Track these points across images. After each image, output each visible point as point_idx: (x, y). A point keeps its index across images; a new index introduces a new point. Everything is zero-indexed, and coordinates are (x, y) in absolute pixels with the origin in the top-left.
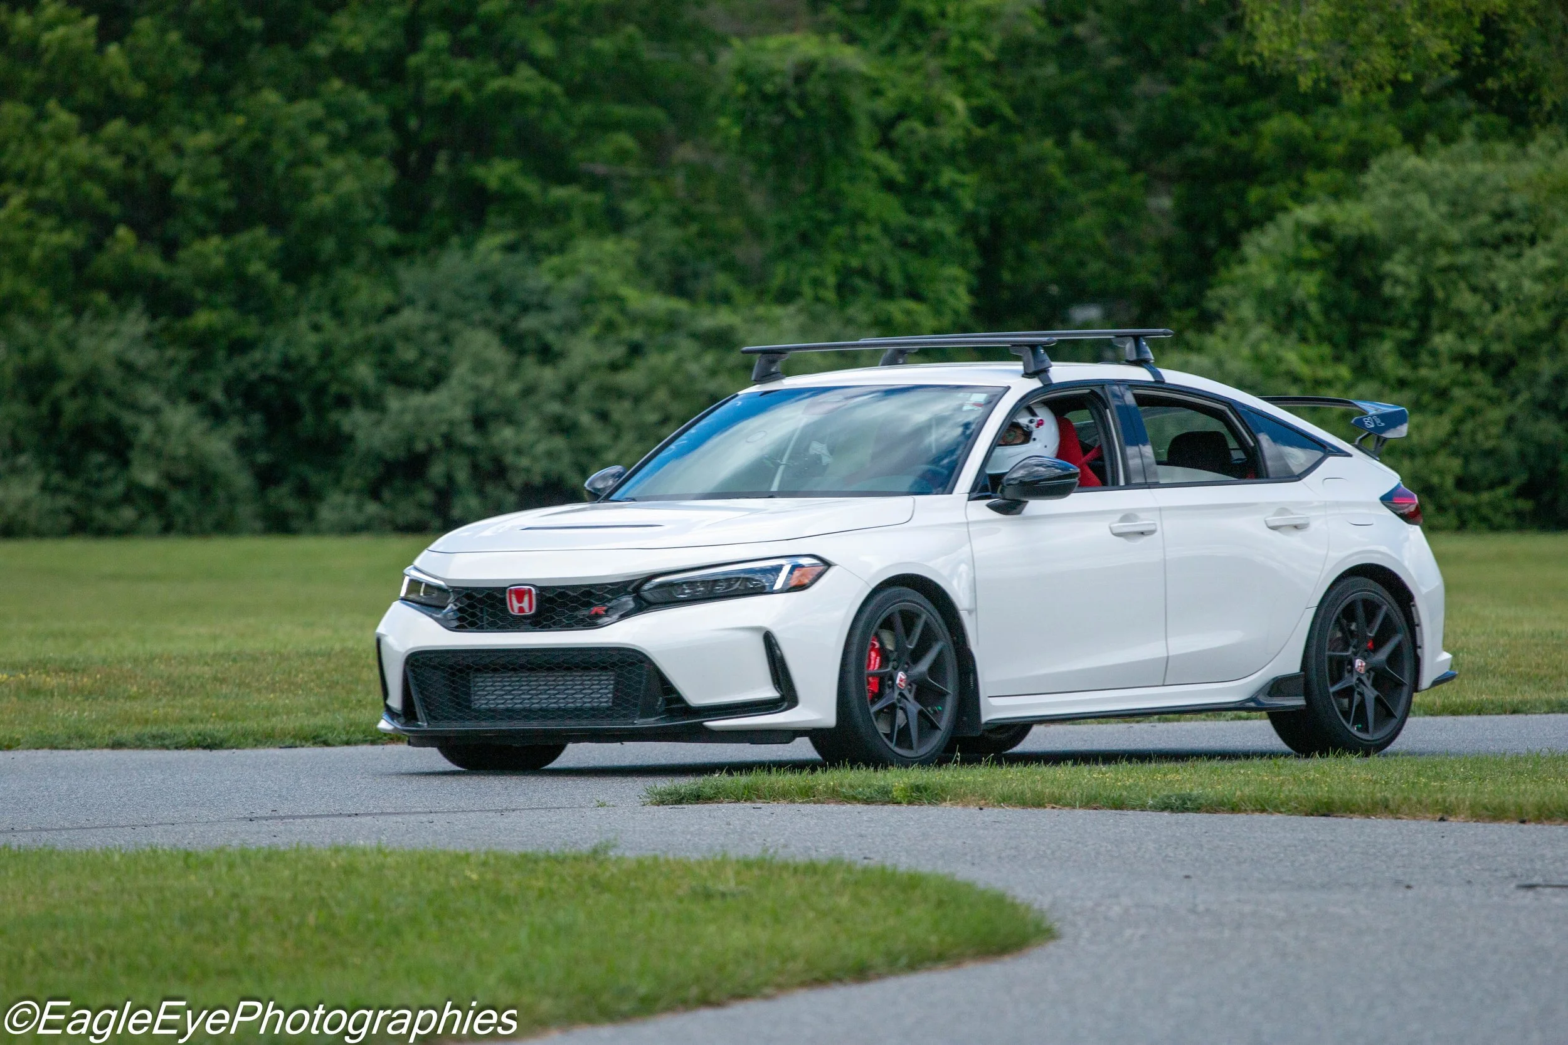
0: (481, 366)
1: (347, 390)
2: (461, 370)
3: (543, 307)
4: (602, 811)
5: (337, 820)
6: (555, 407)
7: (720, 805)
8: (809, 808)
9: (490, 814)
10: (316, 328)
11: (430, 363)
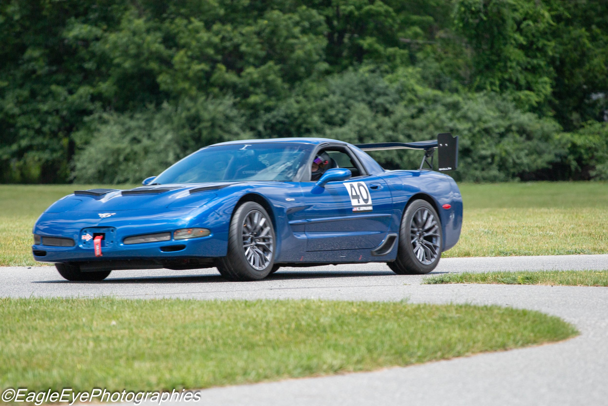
0: (361, 117)
1: (309, 126)
2: (354, 119)
3: (385, 94)
4: (405, 286)
5: (304, 289)
6: (390, 133)
7: (451, 284)
8: (485, 285)
9: (362, 288)
10: (298, 102)
11: (341, 116)
